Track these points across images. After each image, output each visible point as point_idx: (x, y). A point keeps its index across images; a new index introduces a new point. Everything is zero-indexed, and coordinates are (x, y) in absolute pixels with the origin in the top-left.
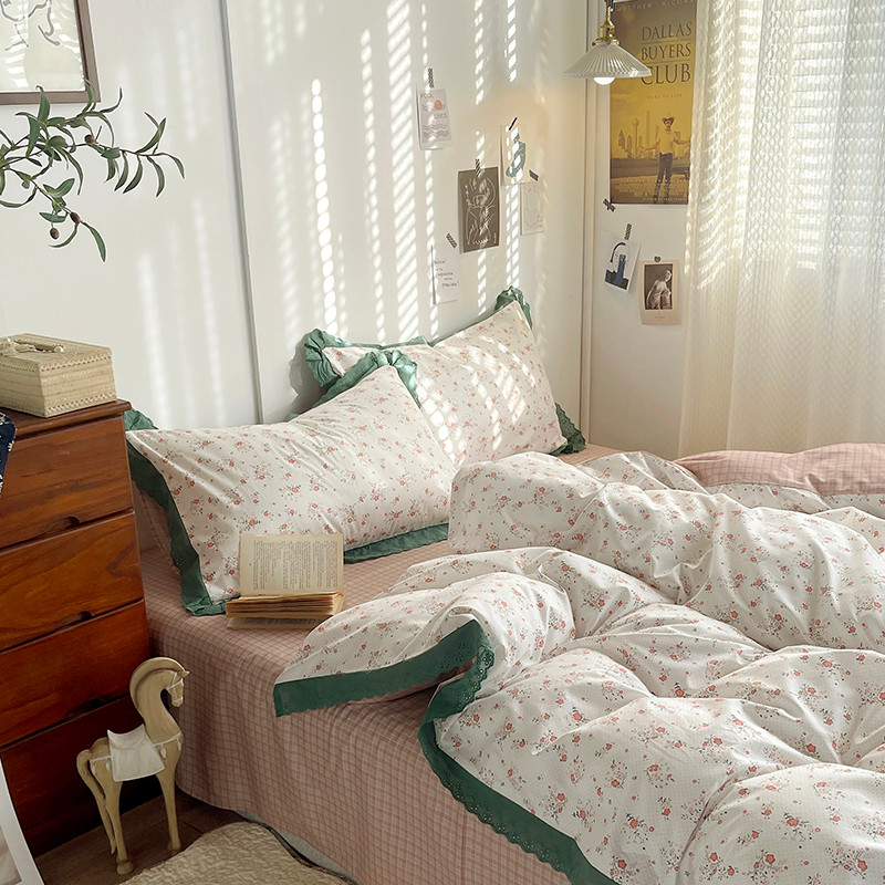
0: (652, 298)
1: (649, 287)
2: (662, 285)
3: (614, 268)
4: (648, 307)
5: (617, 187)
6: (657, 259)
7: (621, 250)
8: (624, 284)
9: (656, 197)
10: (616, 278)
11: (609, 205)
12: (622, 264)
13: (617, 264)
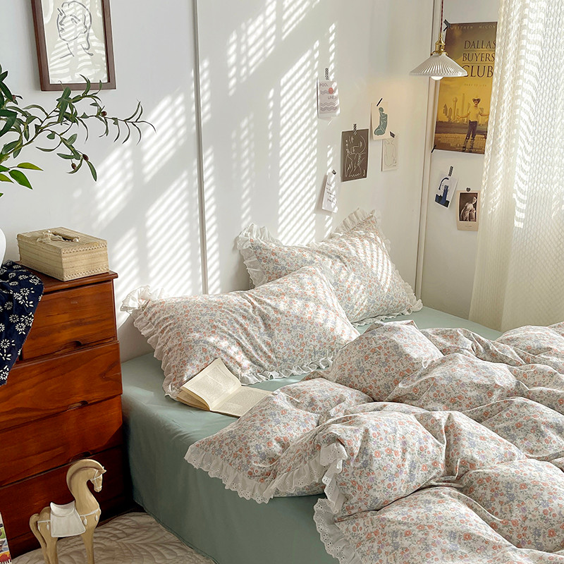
5: (439, 139)
9: (464, 147)
12: (446, 191)
13: (443, 191)
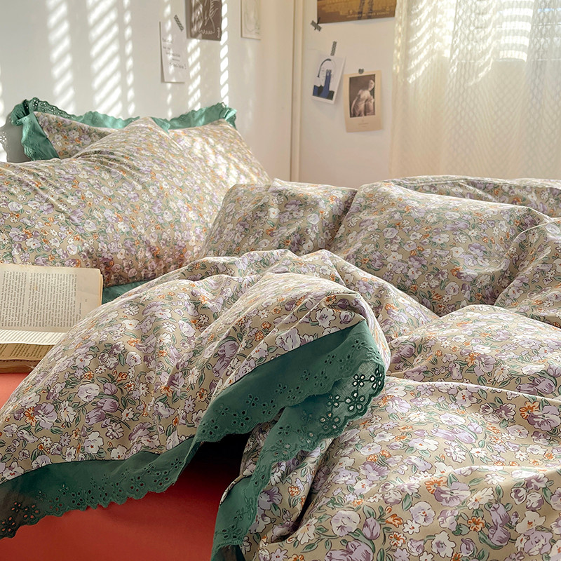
0: (356, 106)
1: (354, 96)
2: (366, 94)
3: (321, 82)
4: (353, 114)
5: (323, 9)
6: (361, 71)
7: (327, 66)
8: (330, 95)
9: (360, 13)
10: (322, 92)
11: (316, 26)
12: (328, 79)
13: (324, 79)
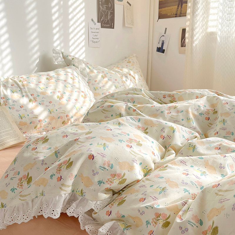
13: (161, 44)
